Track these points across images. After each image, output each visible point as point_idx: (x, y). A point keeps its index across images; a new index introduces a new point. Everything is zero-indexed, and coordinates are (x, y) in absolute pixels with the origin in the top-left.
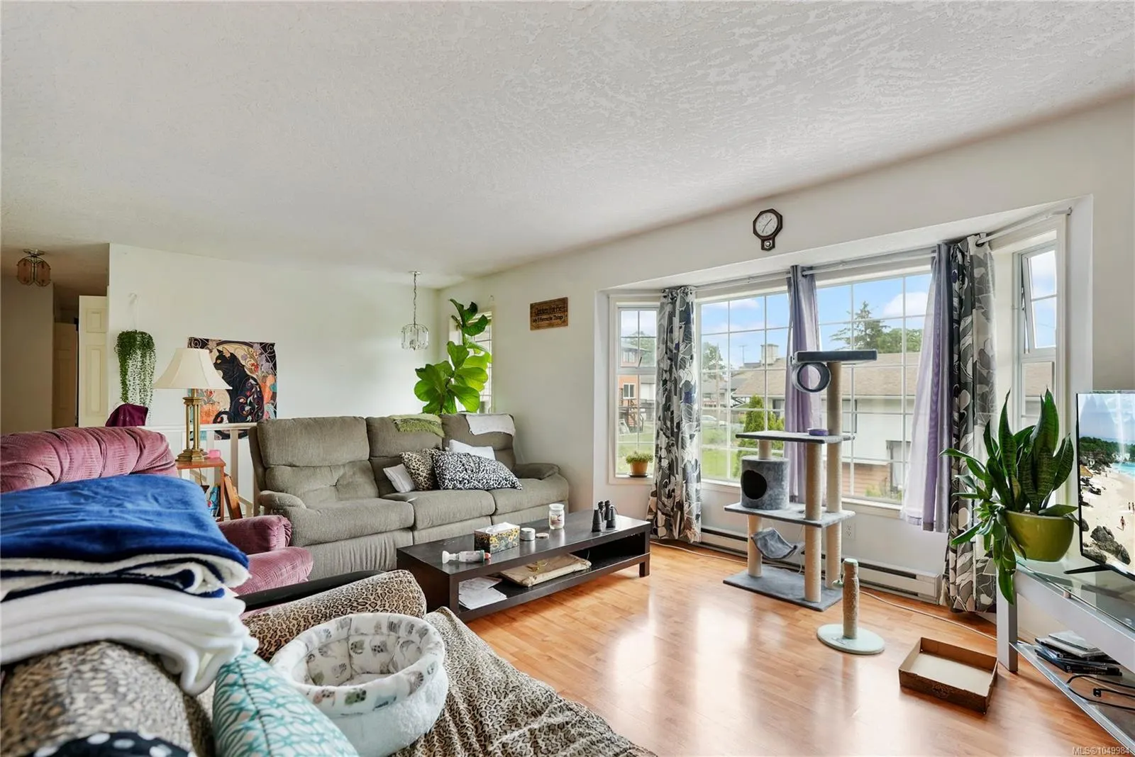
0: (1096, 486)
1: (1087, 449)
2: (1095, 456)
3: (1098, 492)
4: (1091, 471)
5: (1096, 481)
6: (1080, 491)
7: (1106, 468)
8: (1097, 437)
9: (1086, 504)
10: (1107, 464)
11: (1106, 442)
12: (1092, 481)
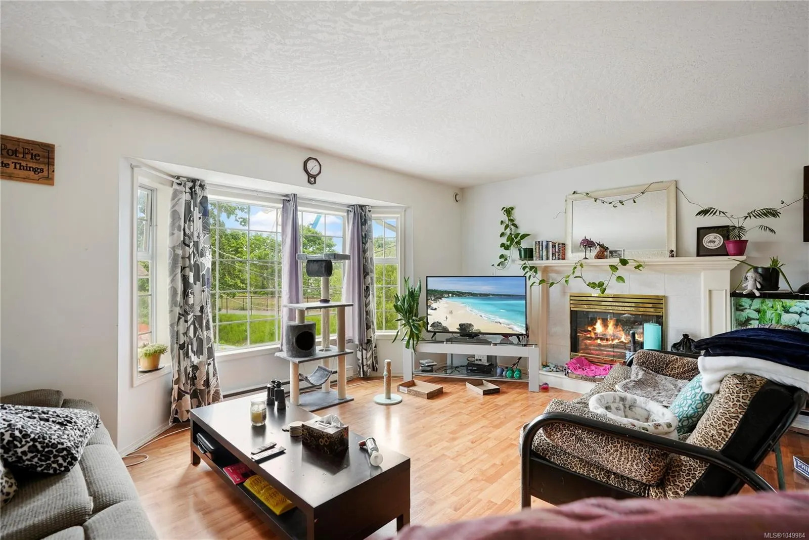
0: (434, 307)
1: (430, 294)
2: (434, 296)
3: (435, 309)
4: (432, 302)
5: (434, 305)
6: (427, 309)
7: (440, 300)
8: (436, 289)
9: (429, 315)
10: (441, 299)
11: (441, 291)
12: (432, 306)
